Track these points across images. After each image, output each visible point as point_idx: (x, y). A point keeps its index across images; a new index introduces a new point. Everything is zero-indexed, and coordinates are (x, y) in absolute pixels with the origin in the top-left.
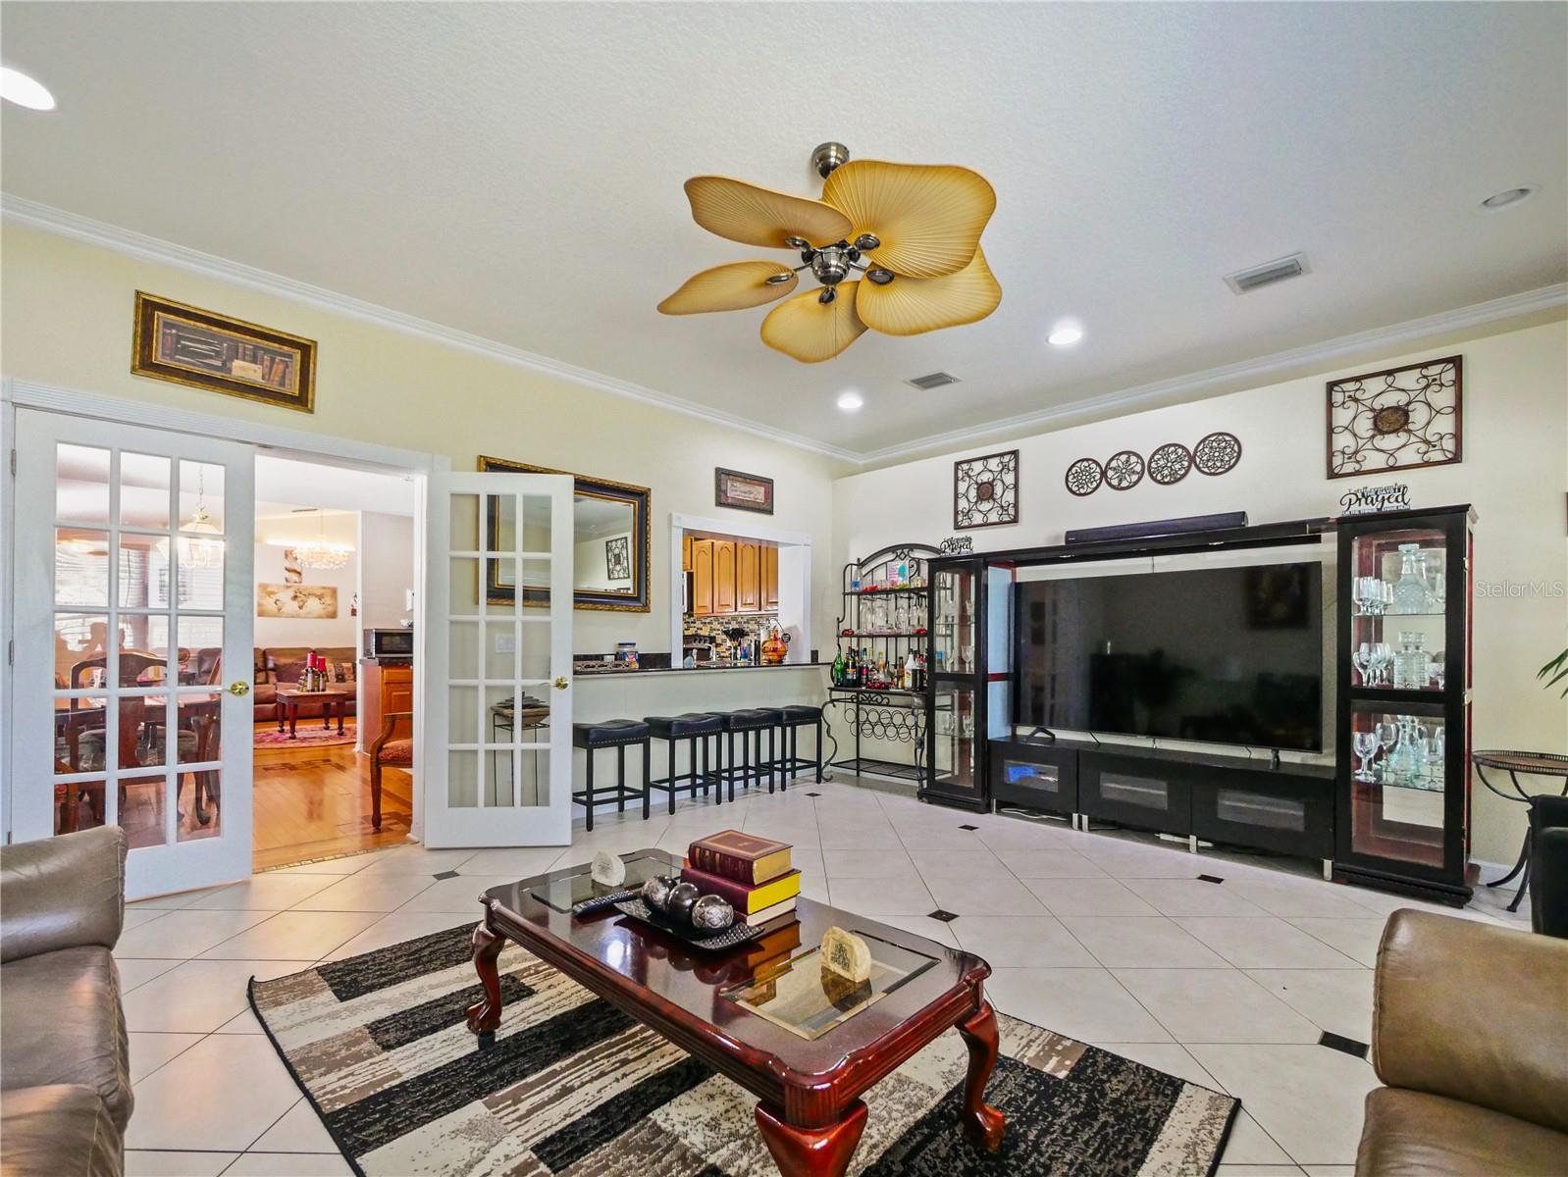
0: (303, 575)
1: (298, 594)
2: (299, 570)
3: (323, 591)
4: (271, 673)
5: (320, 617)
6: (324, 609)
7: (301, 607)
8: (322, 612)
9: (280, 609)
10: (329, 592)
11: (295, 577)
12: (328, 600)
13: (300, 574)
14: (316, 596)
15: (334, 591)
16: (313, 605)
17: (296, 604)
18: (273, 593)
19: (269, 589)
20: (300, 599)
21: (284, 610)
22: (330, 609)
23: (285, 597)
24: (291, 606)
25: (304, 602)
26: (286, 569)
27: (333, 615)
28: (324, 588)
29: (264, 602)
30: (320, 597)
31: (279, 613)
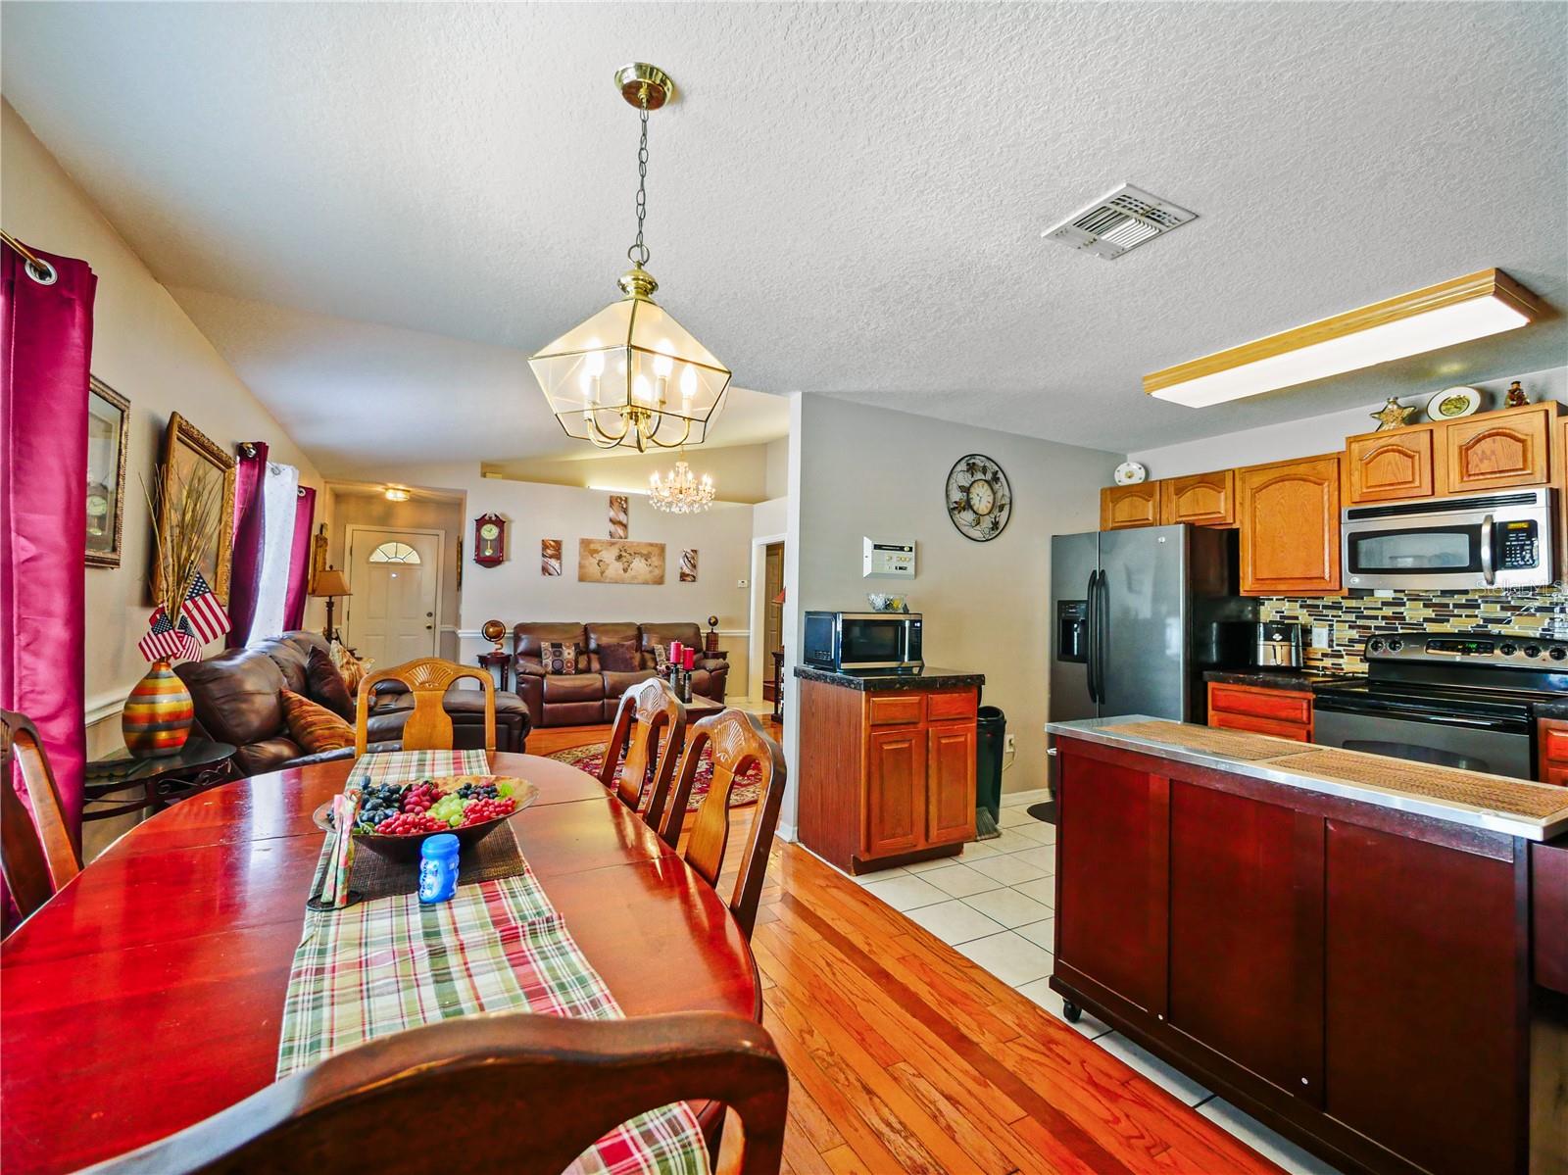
0: (630, 527)
1: (624, 554)
2: (625, 522)
3: (650, 549)
4: (594, 657)
5: (646, 583)
6: (651, 572)
7: (625, 570)
8: (649, 577)
9: (602, 573)
10: (656, 551)
11: (621, 532)
12: (655, 561)
13: (625, 526)
14: (642, 555)
15: (662, 549)
16: (639, 565)
17: (619, 566)
18: (596, 551)
19: (592, 546)
20: (625, 560)
21: (607, 573)
22: (657, 572)
23: (609, 556)
24: (614, 568)
25: (629, 563)
26: (611, 520)
27: (660, 581)
28: (651, 545)
29: (586, 563)
30: (647, 557)
31: (601, 578)
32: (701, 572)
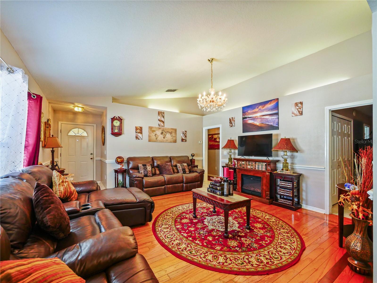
0: (165, 122)
1: (163, 132)
2: (163, 121)
3: (172, 130)
4: (156, 168)
5: (171, 142)
6: (172, 138)
7: (164, 138)
8: (172, 140)
9: (156, 139)
10: (174, 131)
11: (162, 124)
12: (173, 134)
13: (163, 122)
14: (169, 132)
15: (176, 130)
16: (168, 136)
17: (162, 136)
18: (154, 131)
19: (153, 129)
20: (164, 134)
21: (158, 139)
22: (174, 138)
23: (159, 132)
24: (160, 137)
25: (165, 135)
26: (159, 120)
27: (175, 141)
28: (172, 129)
29: (151, 135)
30: (171, 133)
31: (156, 141)
32: (188, 138)
